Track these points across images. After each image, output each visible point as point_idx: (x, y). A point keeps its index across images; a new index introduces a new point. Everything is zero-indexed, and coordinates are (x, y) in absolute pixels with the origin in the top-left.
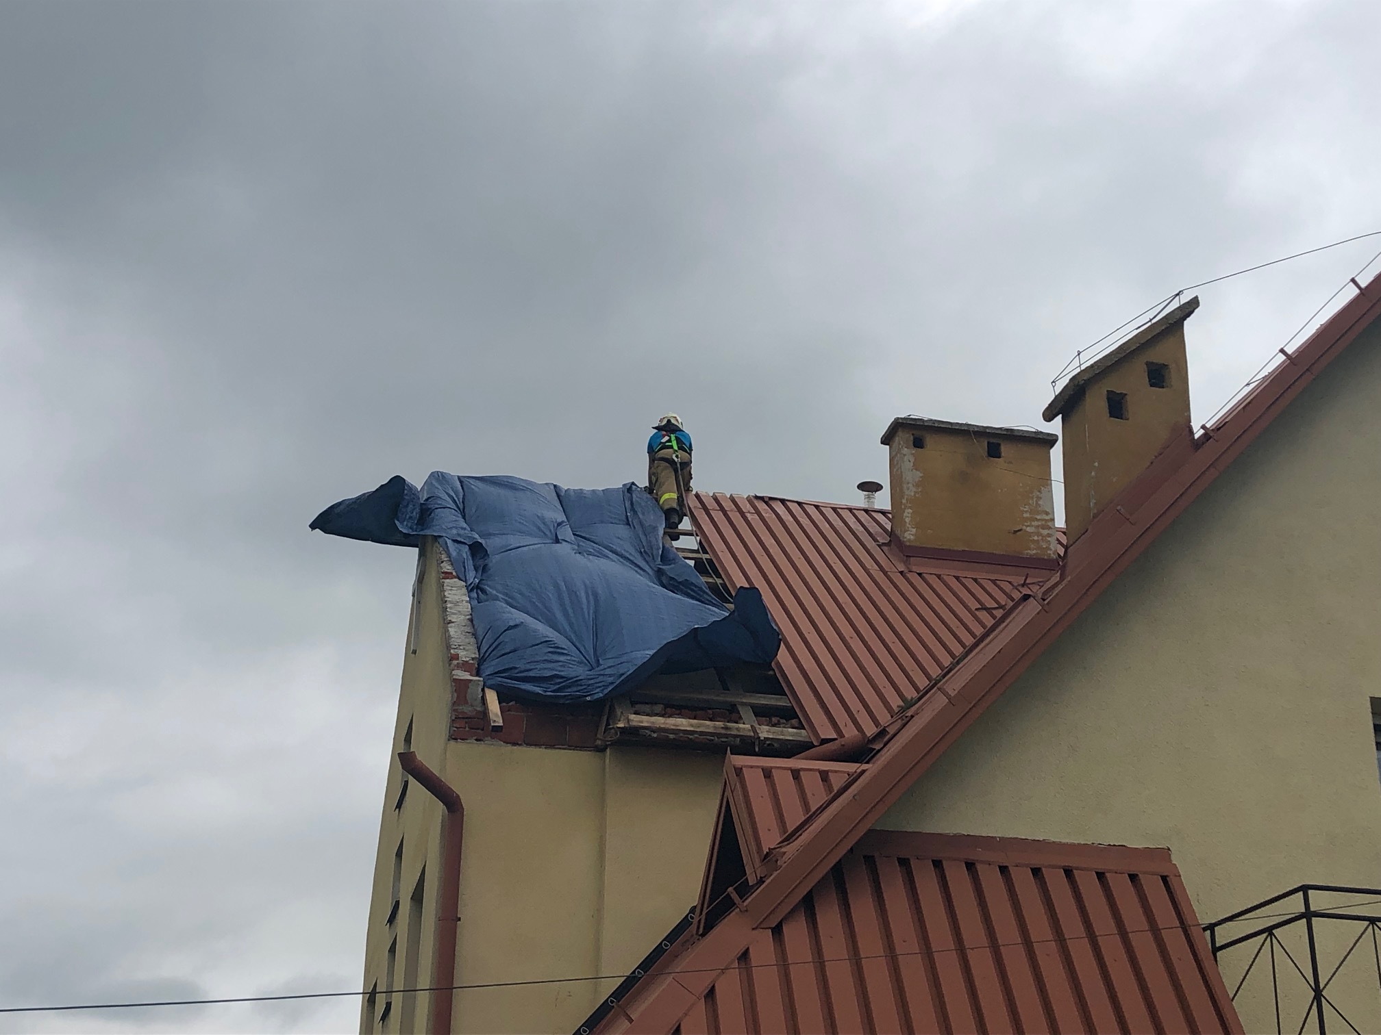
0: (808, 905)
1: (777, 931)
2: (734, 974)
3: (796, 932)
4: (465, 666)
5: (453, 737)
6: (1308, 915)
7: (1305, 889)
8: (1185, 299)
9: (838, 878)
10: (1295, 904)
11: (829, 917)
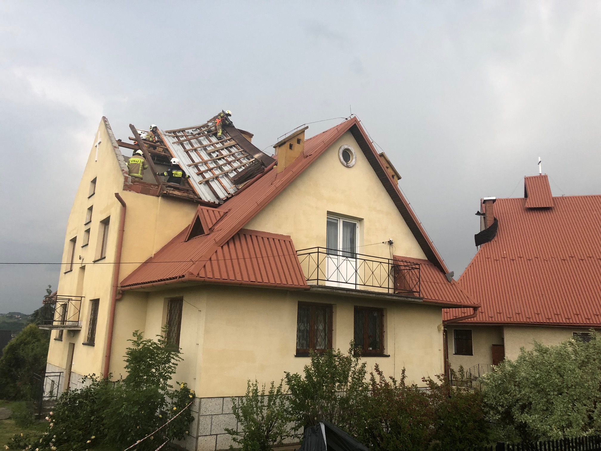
0: (228, 243)
1: (222, 247)
2: (215, 254)
3: (226, 247)
4: (126, 173)
5: (124, 190)
6: (318, 252)
7: (318, 248)
8: (306, 126)
9: (233, 238)
10: (316, 250)
11: (232, 245)
